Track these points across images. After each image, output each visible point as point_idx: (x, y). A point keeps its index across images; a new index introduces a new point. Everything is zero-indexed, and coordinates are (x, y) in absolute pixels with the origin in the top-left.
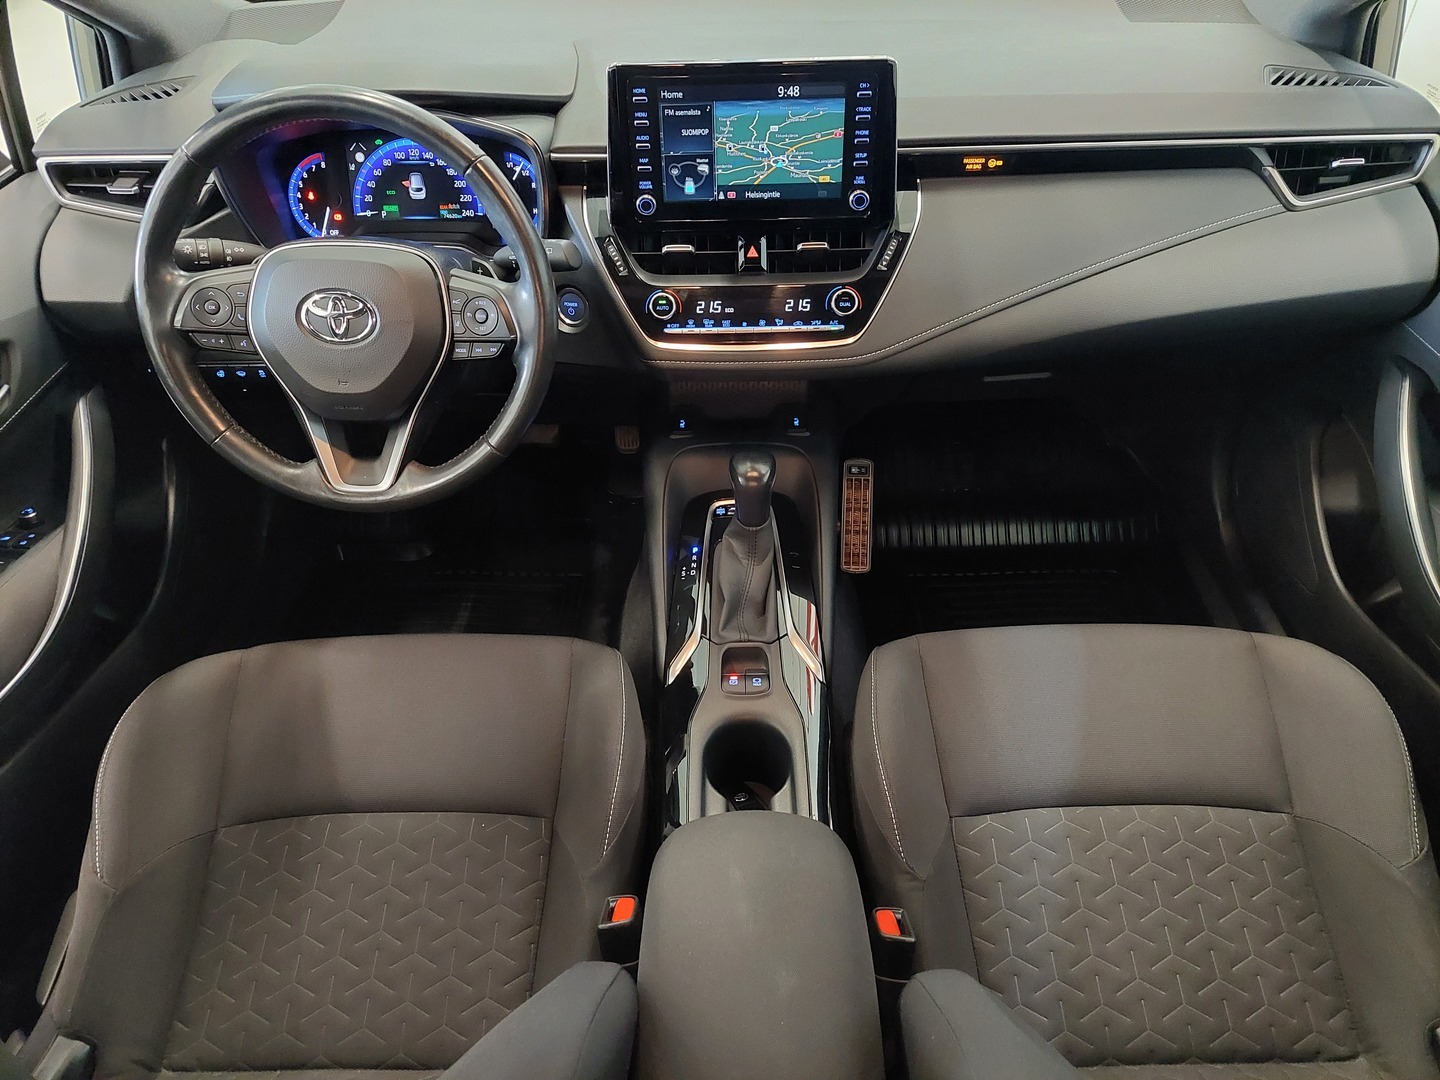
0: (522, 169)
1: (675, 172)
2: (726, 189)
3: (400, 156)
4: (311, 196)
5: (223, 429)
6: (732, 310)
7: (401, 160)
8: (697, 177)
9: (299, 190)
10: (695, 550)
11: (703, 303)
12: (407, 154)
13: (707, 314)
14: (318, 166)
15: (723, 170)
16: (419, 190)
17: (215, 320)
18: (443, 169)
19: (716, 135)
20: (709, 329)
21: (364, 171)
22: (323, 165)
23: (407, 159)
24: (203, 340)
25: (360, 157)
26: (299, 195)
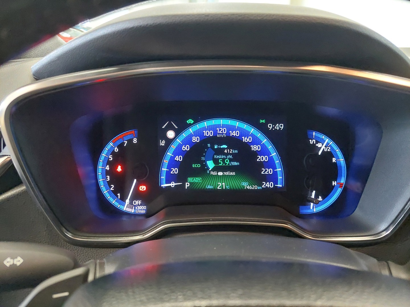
0: (325, 146)
3: (209, 133)
4: (119, 169)
9: (109, 163)
12: (215, 132)
14: (130, 141)
18: (248, 144)
21: (173, 147)
22: (135, 141)
23: (215, 136)
25: (171, 134)
26: (108, 168)
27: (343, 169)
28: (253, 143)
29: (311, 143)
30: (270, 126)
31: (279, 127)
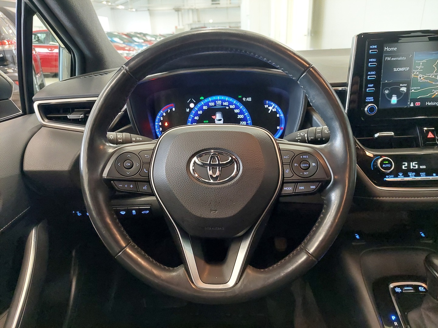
0: (273, 108)
1: (387, 92)
2: (414, 100)
3: (212, 104)
4: (166, 124)
5: (124, 245)
6: (424, 167)
7: (212, 106)
8: (399, 94)
9: (161, 121)
10: (393, 318)
11: (406, 163)
12: (215, 104)
13: (409, 170)
14: (171, 110)
15: (415, 90)
16: (220, 120)
17: (128, 172)
18: (233, 109)
19: (413, 70)
20: (412, 177)
21: (194, 112)
22: (174, 109)
23: (215, 105)
24: (120, 186)
25: (192, 105)
26: (160, 124)
27: (283, 120)
28: (235, 108)
29: (266, 107)
30: (244, 99)
31: (249, 99)
